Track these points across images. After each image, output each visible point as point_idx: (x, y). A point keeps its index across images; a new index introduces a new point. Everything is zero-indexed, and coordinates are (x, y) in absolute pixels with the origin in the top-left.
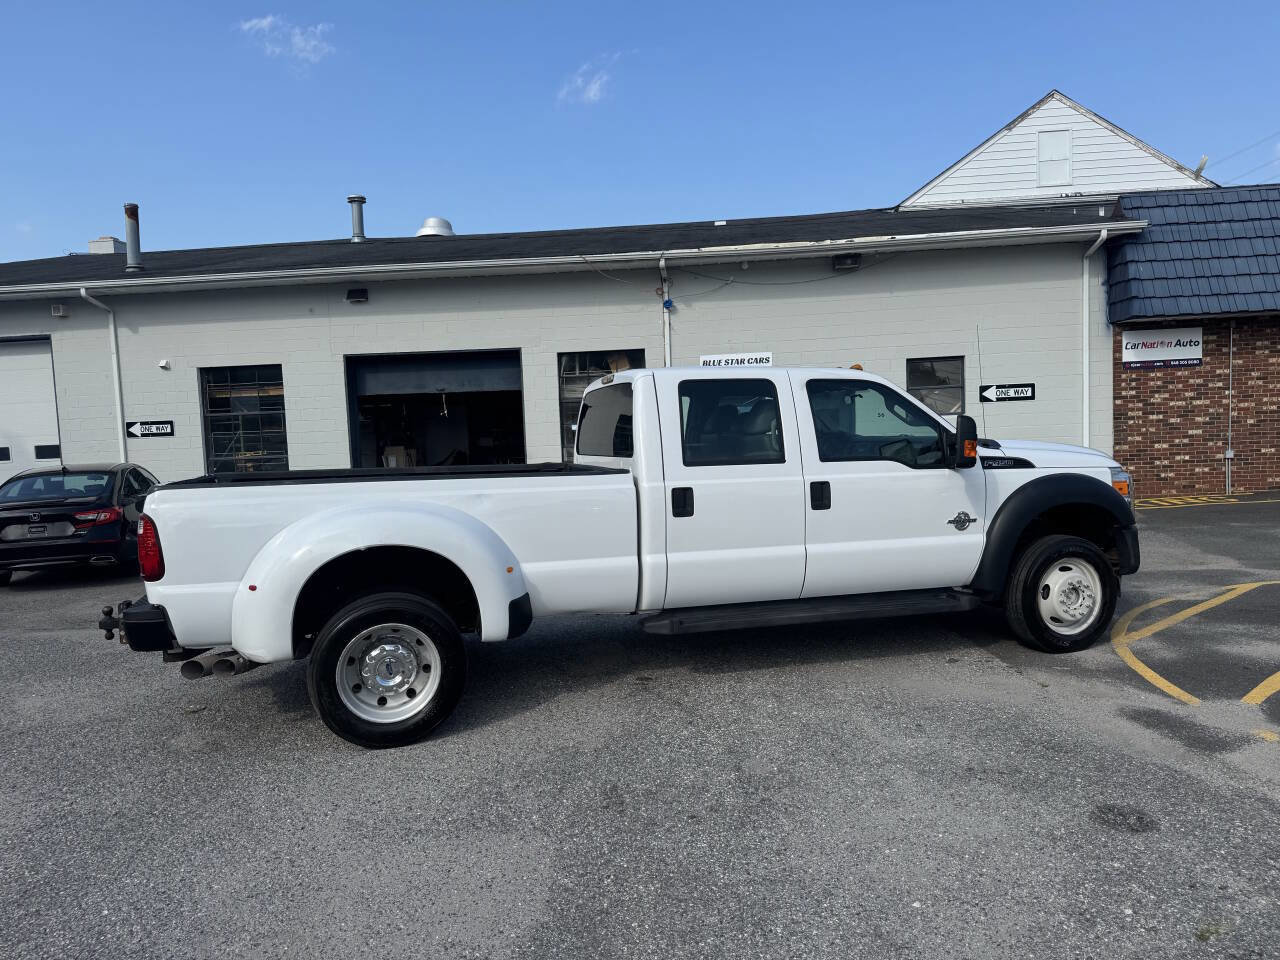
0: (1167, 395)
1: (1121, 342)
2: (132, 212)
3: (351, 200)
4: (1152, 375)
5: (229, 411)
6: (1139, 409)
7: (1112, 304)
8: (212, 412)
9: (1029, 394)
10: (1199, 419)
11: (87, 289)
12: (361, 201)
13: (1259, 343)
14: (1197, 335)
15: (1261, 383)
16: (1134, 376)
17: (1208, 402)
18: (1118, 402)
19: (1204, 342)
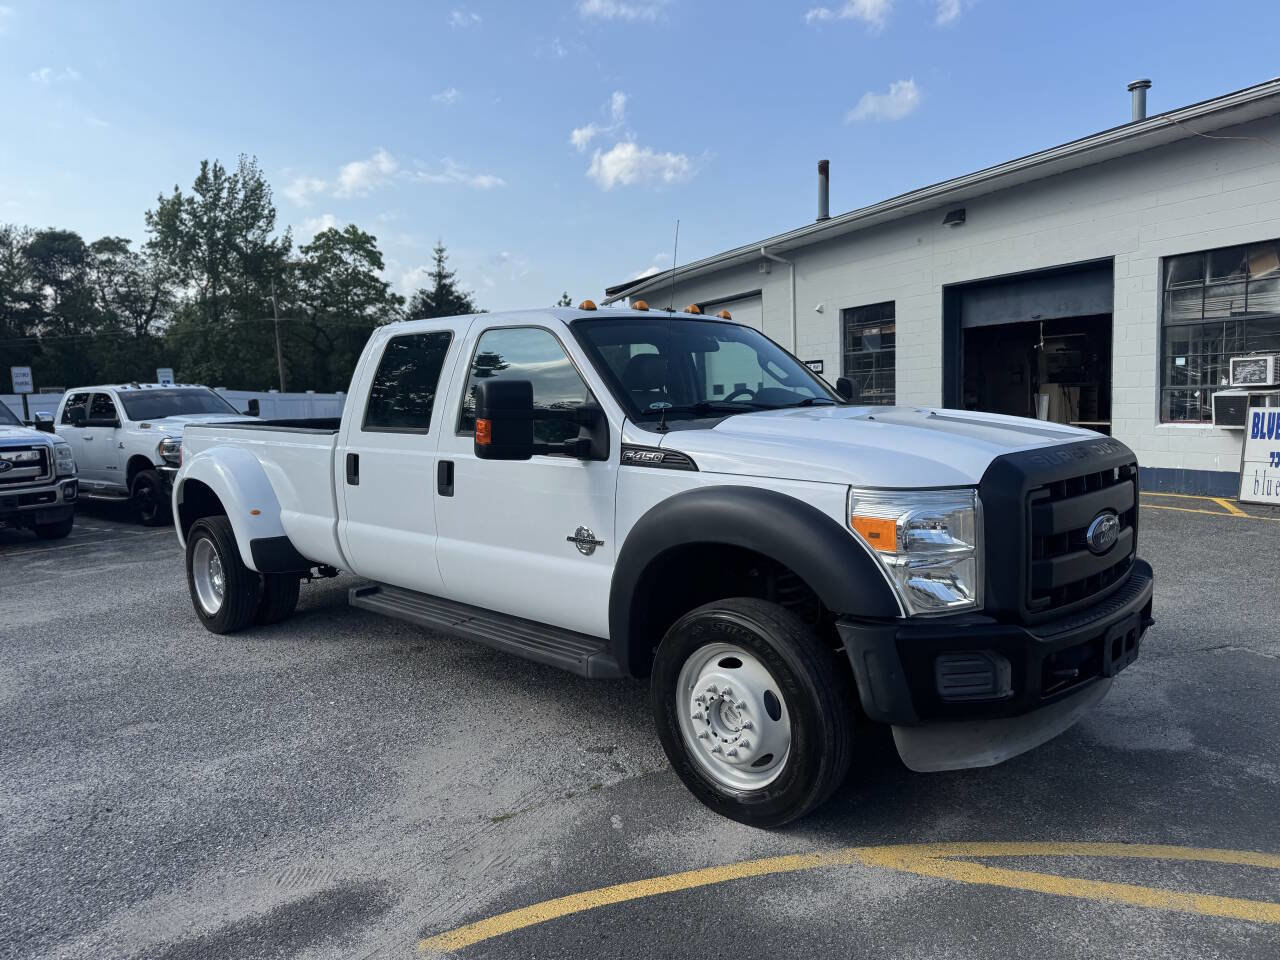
2: (824, 168)
3: (1132, 88)
5: (861, 350)
8: (854, 350)
11: (765, 247)
12: (1146, 84)
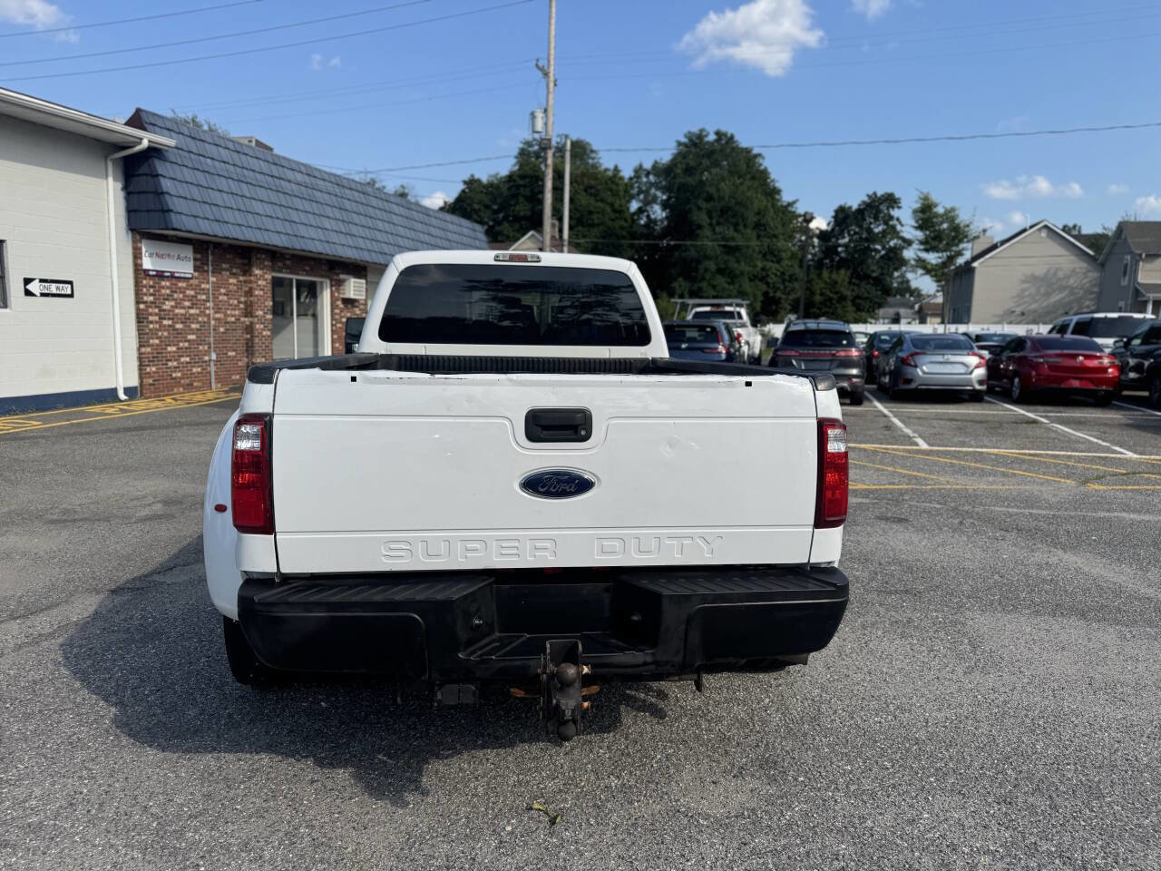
0: (173, 303)
1: (141, 249)
4: (163, 283)
6: (156, 314)
7: (131, 212)
9: (69, 292)
10: (193, 326)
13: (224, 266)
14: (188, 252)
15: (225, 298)
16: (151, 283)
17: (197, 311)
18: (142, 306)
19: (195, 259)
